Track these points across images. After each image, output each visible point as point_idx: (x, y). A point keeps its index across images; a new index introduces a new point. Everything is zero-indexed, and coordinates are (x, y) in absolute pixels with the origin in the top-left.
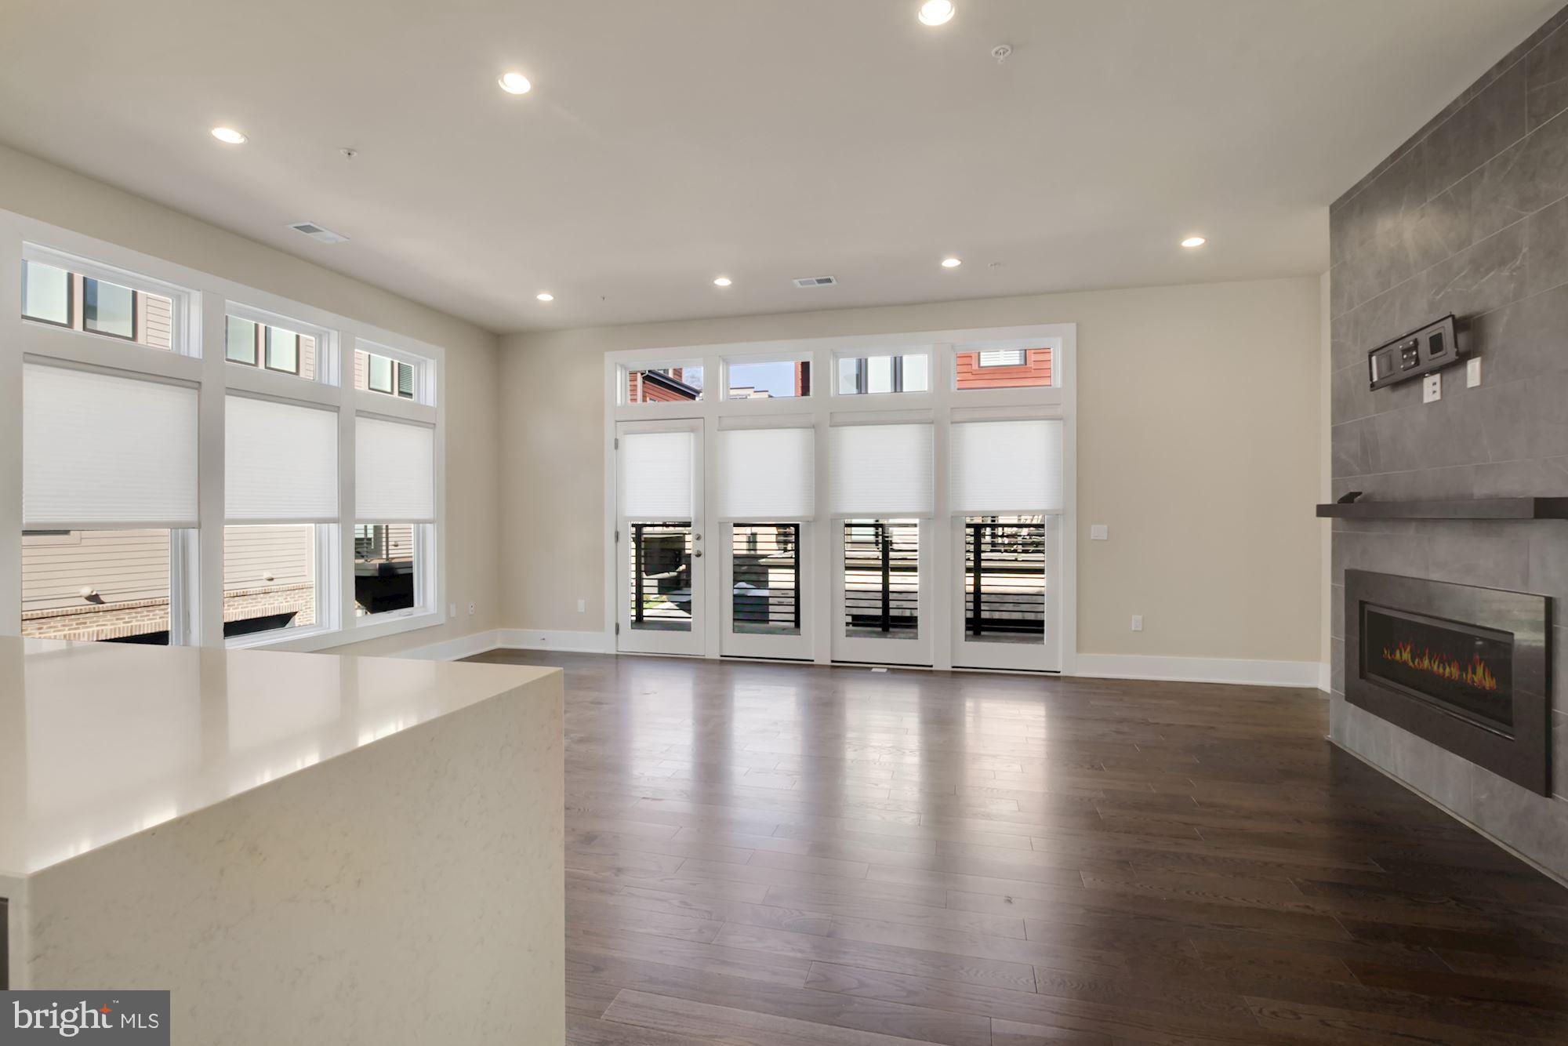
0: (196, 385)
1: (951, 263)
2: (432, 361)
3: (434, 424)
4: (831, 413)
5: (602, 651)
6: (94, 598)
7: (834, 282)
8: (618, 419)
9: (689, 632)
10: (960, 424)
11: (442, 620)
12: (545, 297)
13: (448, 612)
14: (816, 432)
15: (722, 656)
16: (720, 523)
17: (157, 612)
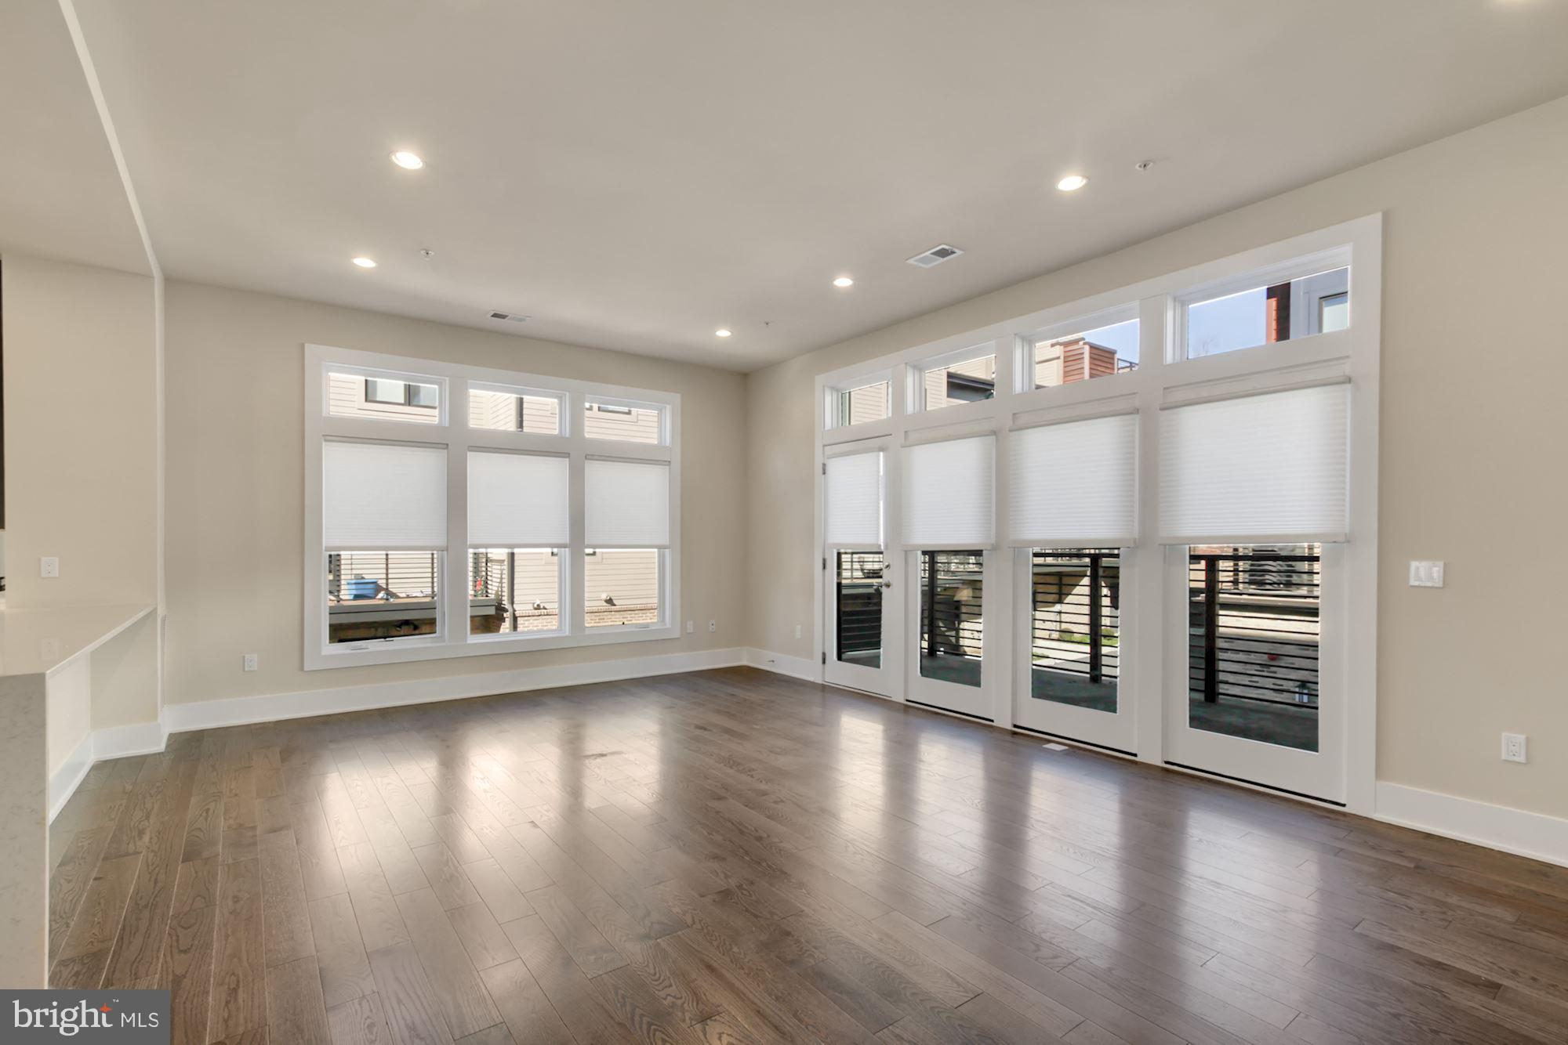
0: (445, 446)
1: (1071, 183)
2: (668, 406)
3: (669, 462)
4: (1014, 414)
5: (811, 679)
6: (610, 601)
7: (959, 252)
8: (826, 443)
9: (877, 669)
10: (1175, 410)
11: (677, 635)
12: (723, 333)
13: (683, 627)
14: (997, 440)
15: (907, 700)
16: (906, 551)
17: (648, 614)
